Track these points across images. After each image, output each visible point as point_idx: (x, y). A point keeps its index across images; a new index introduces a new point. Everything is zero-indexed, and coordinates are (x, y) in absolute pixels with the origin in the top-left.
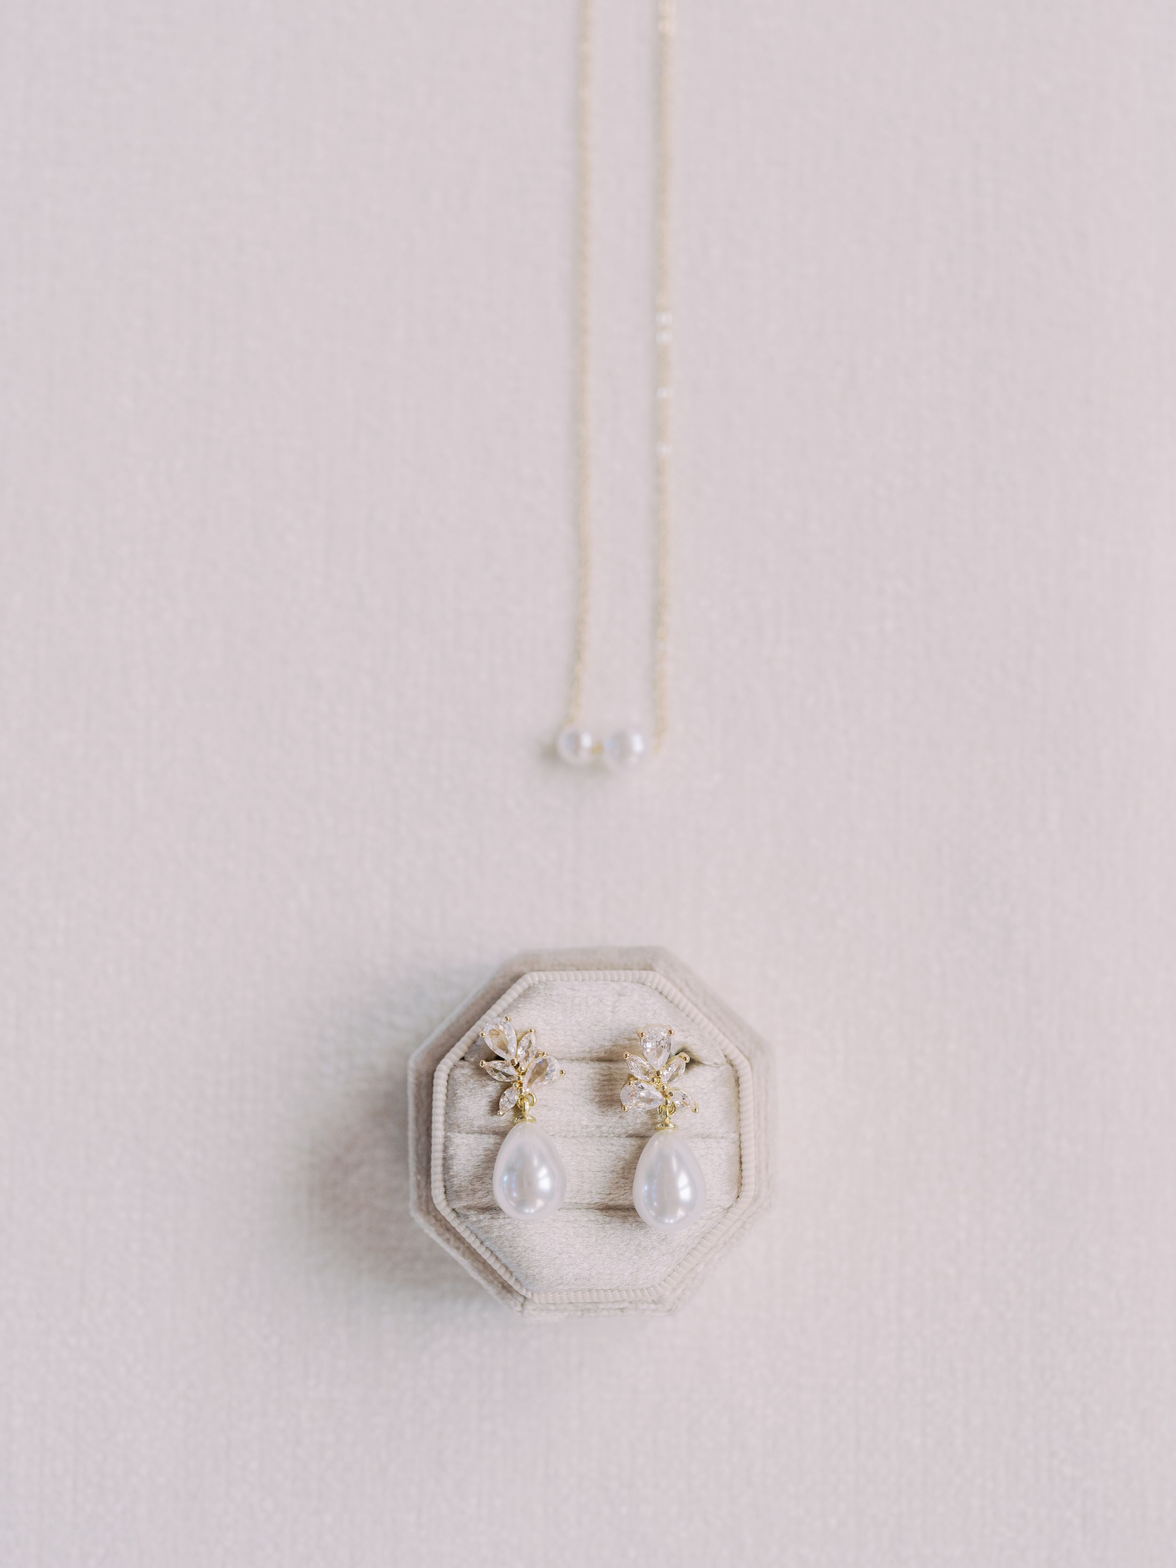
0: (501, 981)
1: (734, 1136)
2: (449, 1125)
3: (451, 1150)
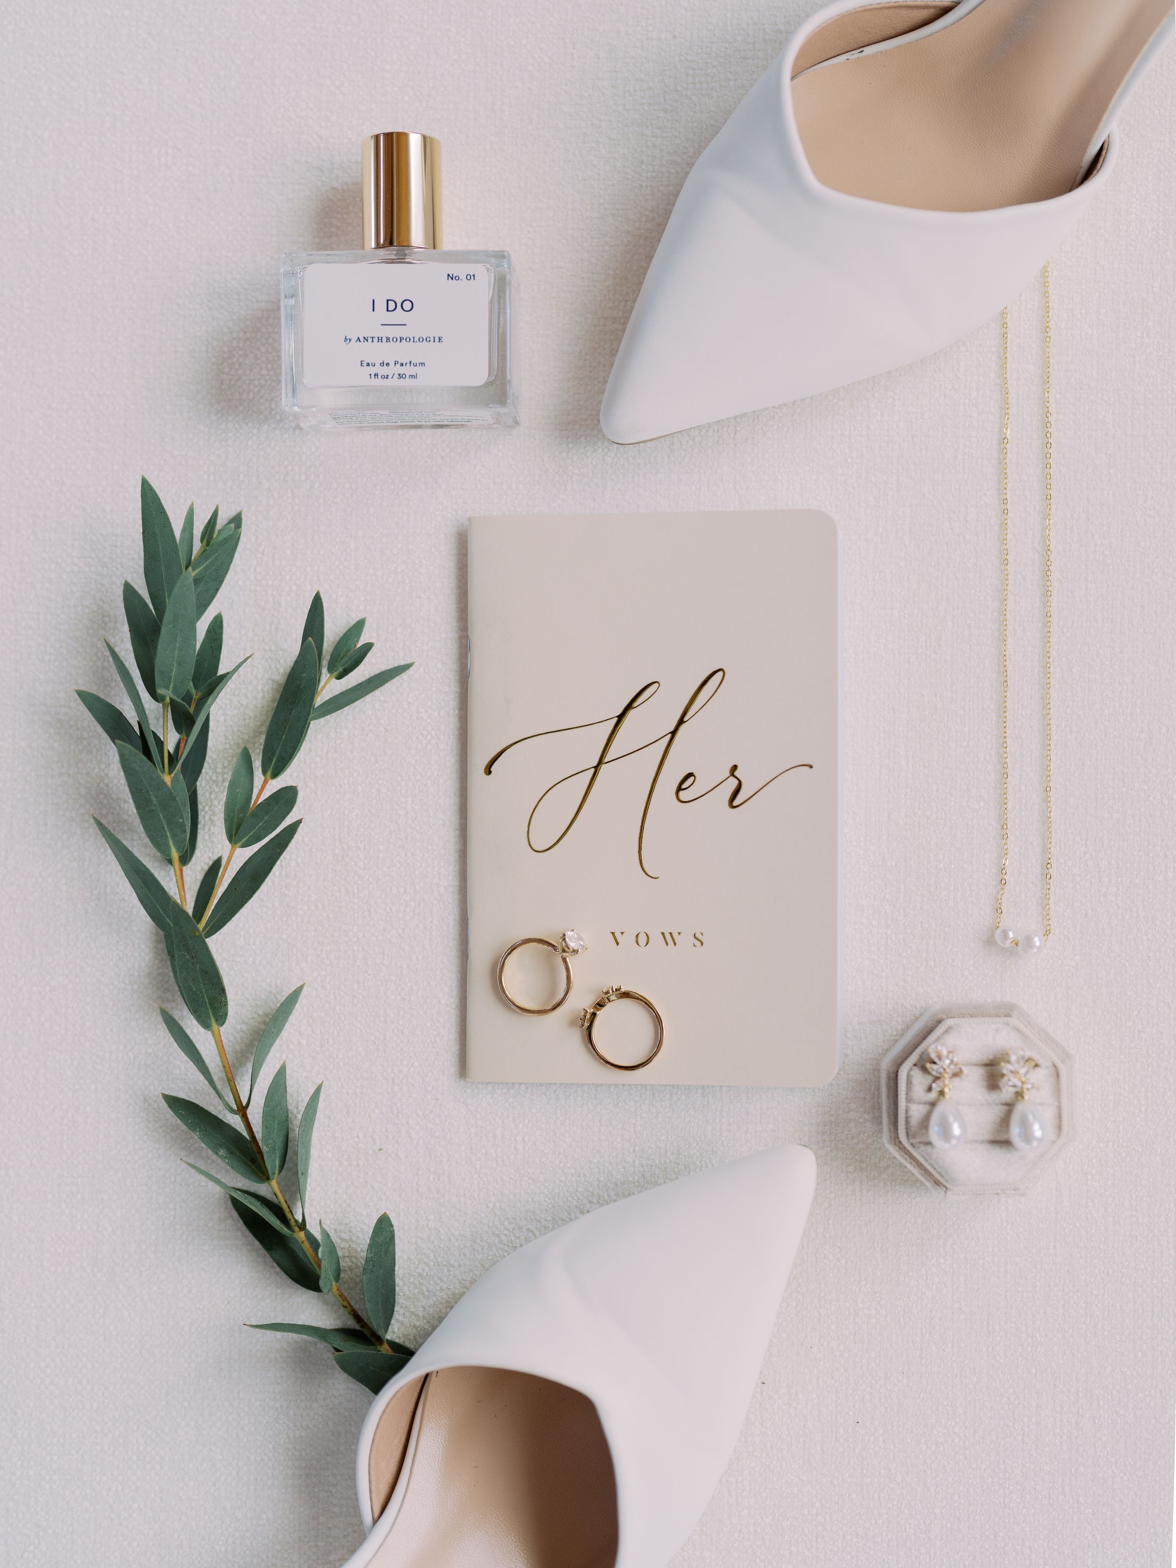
0: (931, 1022)
1: (1056, 1104)
2: (909, 1100)
3: (910, 1113)
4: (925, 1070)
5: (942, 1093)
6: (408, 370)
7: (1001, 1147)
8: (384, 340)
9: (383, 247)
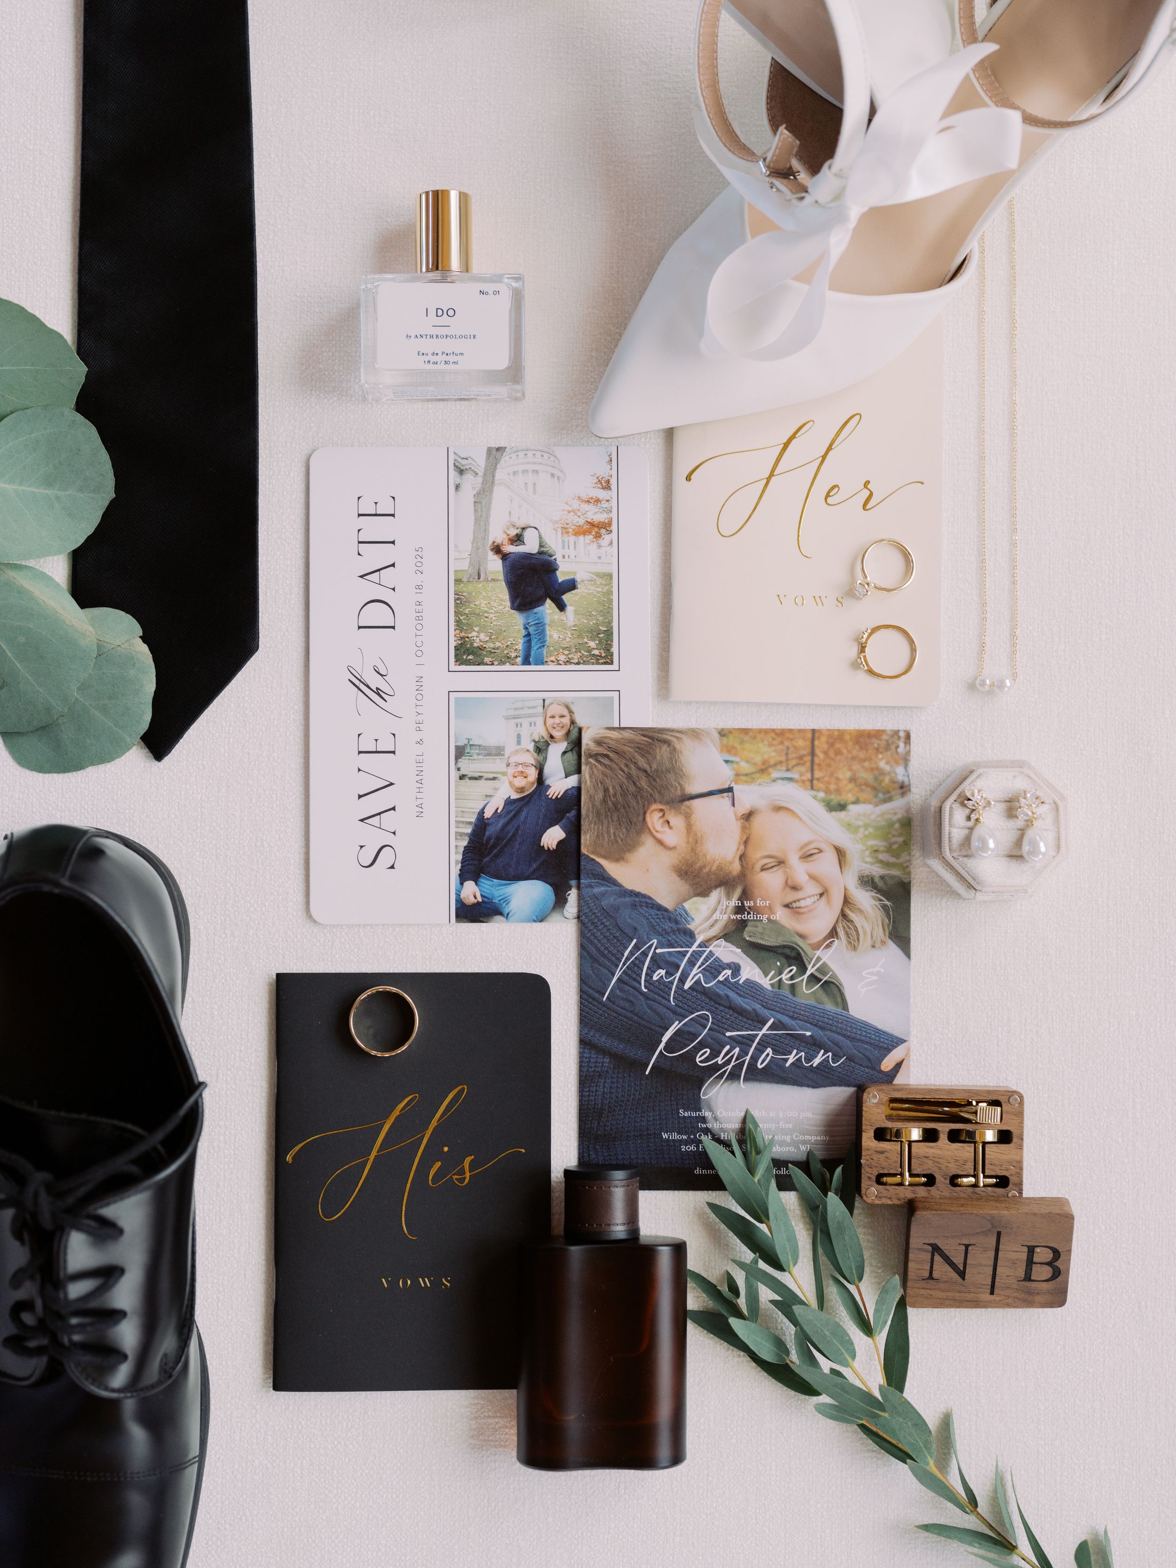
0: (967, 771)
1: (1056, 830)
2: (950, 825)
3: (952, 835)
4: (963, 805)
5: (977, 820)
6: (451, 358)
7: (1017, 860)
8: (435, 337)
9: (432, 271)
